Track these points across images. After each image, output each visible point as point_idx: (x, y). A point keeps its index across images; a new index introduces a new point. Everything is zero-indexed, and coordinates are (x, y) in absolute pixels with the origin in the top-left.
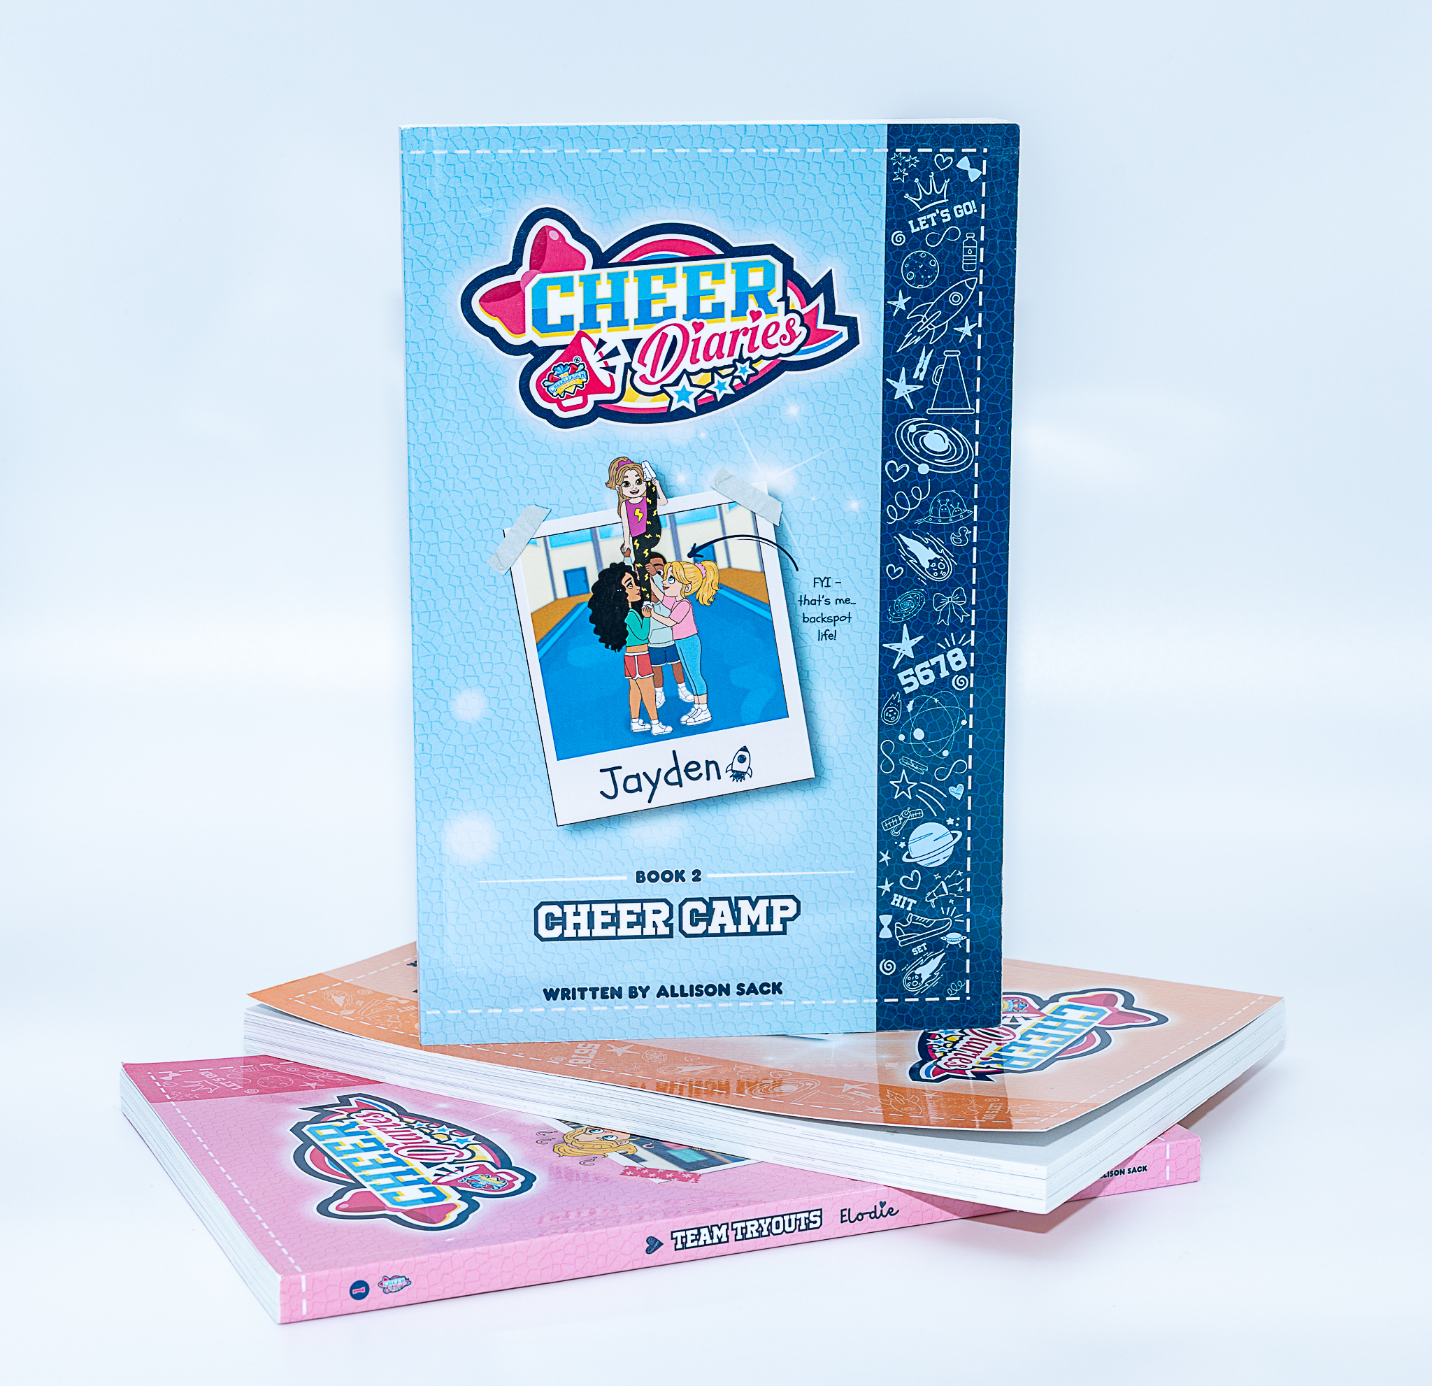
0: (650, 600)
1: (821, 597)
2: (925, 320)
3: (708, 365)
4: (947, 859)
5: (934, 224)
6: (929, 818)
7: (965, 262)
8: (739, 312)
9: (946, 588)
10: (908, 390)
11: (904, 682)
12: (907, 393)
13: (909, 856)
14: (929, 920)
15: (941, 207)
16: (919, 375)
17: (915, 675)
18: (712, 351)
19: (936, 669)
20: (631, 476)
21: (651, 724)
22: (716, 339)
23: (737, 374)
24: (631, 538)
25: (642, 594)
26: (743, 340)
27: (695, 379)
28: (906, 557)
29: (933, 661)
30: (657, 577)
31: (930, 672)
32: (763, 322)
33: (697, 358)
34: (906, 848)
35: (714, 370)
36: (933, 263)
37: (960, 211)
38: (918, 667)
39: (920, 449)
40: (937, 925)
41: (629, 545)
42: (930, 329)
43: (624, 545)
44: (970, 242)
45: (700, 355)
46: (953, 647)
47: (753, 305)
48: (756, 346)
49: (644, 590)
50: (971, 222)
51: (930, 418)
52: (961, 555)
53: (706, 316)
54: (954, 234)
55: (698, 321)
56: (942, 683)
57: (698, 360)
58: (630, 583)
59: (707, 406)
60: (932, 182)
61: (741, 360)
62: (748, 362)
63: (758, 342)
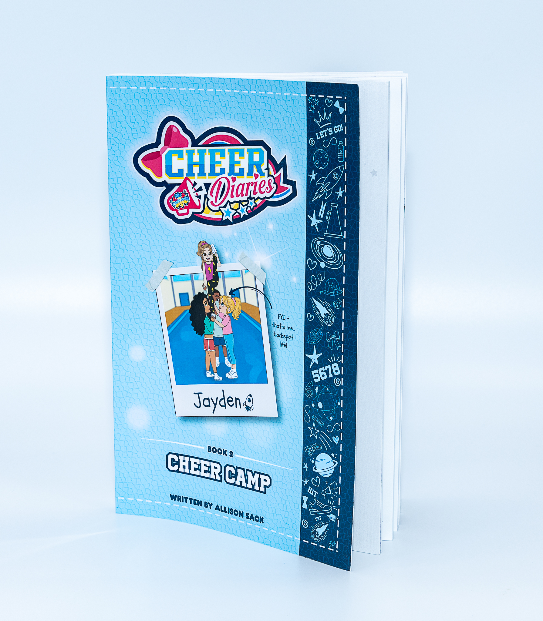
0: (214, 313)
1: (281, 324)
2: (323, 186)
3: (238, 199)
4: (331, 474)
5: (326, 135)
6: (323, 451)
7: (339, 157)
8: (250, 174)
9: (332, 329)
10: (317, 222)
11: (314, 376)
12: (316, 223)
13: (315, 469)
14: (323, 504)
15: (329, 126)
16: (321, 215)
17: (318, 373)
18: (239, 193)
19: (327, 372)
20: (207, 250)
21: (214, 374)
22: (241, 186)
23: (249, 205)
24: (207, 281)
25: (211, 309)
26: (251, 188)
27: (233, 206)
28: (315, 310)
29: (326, 368)
30: (217, 302)
31: (324, 373)
32: (259, 180)
33: (233, 195)
34: (314, 464)
35: (240, 202)
36: (326, 156)
37: (337, 129)
38: (320, 370)
39: (321, 254)
40: (326, 508)
41: (206, 285)
42: (325, 191)
43: (204, 284)
44: (341, 147)
45: (234, 194)
46: (334, 362)
47: (255, 171)
48: (256, 192)
49: (212, 307)
50: (340, 135)
51: (326, 239)
52: (338, 313)
53: (237, 174)
54: (334, 141)
55: (234, 176)
56: (330, 381)
57: (234, 196)
58: (206, 304)
59: (237, 220)
60: (325, 113)
61: (250, 198)
62: (253, 200)
63: (257, 190)
